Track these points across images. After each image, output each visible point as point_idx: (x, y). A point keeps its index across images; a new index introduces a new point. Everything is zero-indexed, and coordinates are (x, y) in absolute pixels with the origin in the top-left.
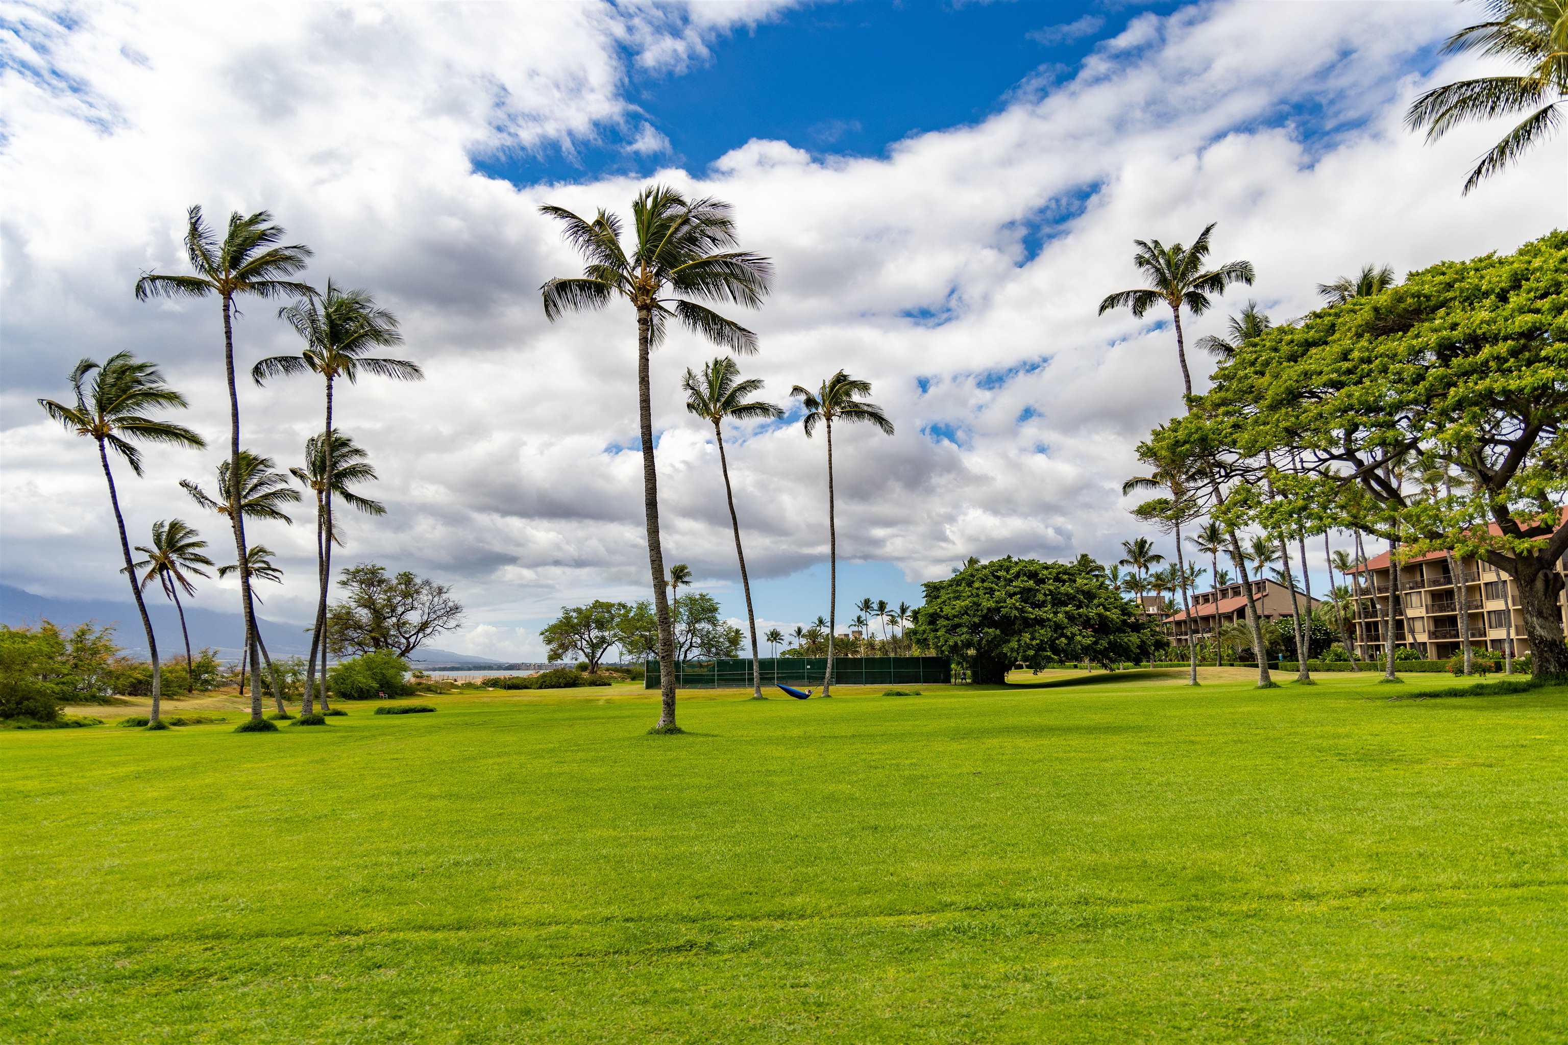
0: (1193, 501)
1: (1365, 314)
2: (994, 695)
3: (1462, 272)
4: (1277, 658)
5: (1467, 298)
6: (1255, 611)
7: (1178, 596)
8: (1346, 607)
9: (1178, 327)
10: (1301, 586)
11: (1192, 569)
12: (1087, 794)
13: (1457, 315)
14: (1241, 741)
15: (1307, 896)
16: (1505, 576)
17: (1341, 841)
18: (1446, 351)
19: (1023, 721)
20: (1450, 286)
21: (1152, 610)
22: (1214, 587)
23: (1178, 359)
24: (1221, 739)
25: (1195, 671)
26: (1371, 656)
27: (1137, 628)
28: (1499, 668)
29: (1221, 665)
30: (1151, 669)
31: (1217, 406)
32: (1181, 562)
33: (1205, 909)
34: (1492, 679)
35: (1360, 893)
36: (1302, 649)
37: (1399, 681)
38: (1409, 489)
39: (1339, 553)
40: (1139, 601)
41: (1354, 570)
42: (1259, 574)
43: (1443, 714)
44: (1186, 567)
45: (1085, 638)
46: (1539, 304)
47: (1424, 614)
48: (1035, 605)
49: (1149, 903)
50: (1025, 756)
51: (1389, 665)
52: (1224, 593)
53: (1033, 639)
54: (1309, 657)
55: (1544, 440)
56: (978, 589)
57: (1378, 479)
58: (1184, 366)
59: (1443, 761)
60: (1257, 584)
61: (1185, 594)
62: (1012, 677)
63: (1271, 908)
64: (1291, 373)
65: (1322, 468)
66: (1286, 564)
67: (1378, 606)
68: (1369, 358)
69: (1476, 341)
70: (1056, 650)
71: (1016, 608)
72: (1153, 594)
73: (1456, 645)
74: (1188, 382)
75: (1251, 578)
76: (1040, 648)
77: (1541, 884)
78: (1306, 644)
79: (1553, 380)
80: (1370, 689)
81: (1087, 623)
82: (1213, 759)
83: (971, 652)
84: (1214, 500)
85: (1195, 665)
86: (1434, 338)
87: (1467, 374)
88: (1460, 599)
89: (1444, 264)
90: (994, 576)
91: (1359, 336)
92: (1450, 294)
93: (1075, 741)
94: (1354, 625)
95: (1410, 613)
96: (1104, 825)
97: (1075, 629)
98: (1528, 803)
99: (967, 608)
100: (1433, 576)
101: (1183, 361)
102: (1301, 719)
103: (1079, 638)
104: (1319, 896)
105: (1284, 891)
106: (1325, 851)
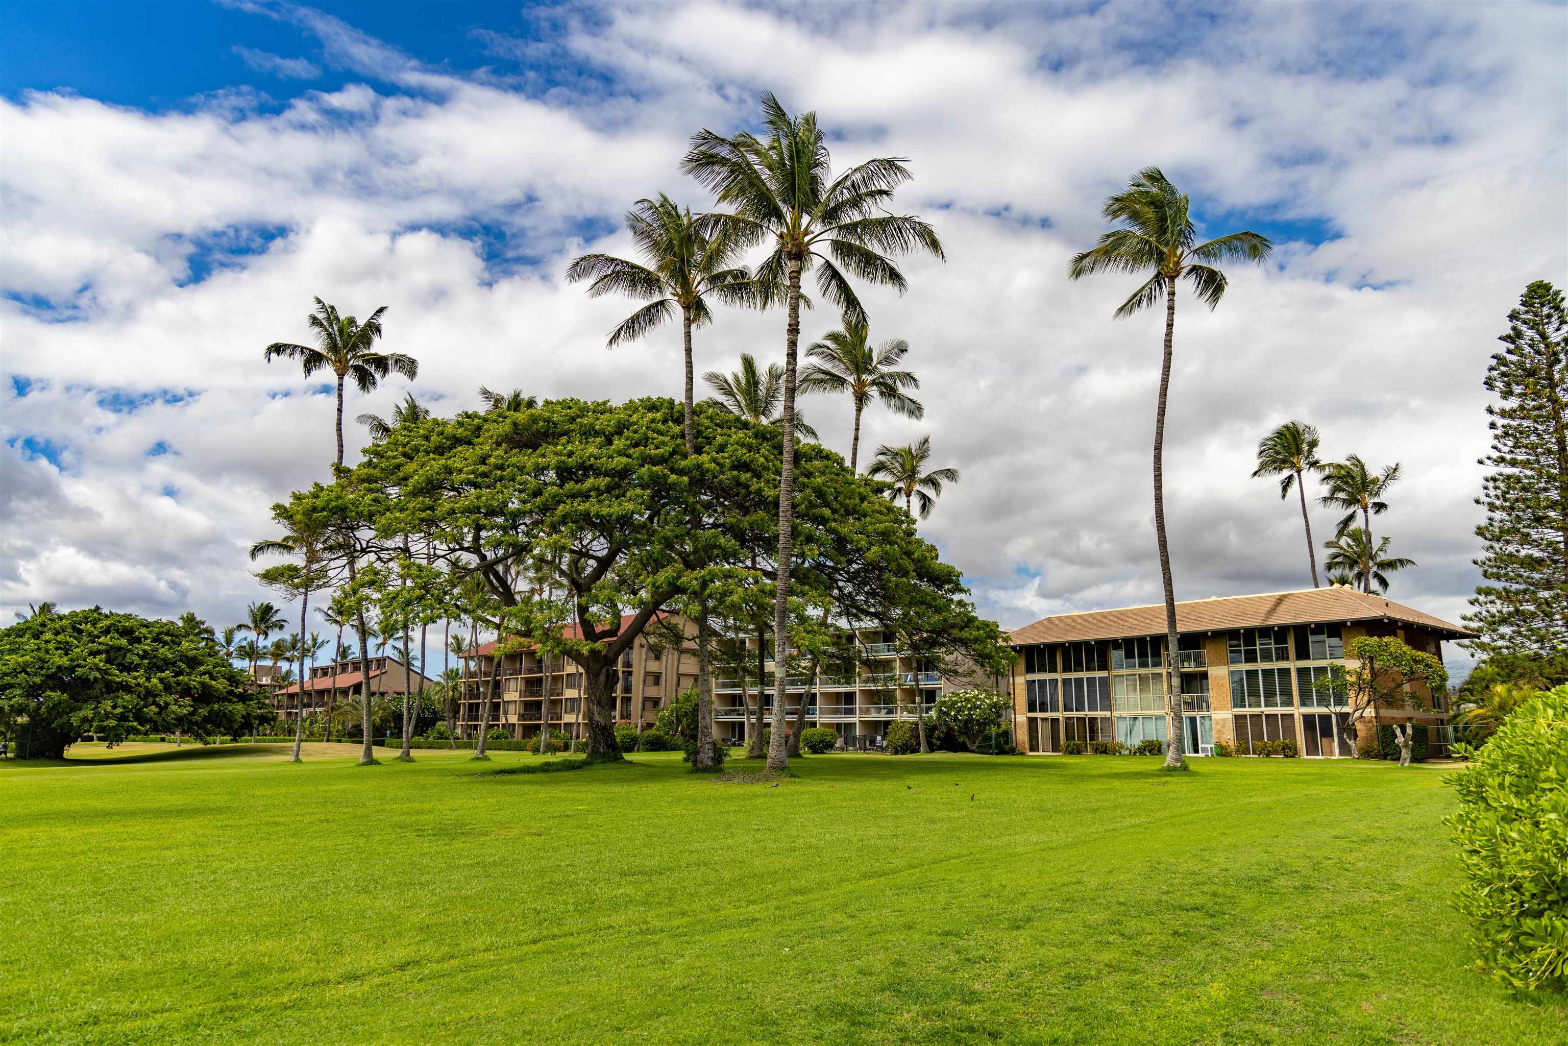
0: (324, 572)
1: (506, 427)
2: (42, 773)
3: (584, 410)
4: (385, 735)
5: (585, 434)
6: (368, 688)
7: (296, 667)
8: (454, 688)
9: (340, 396)
10: (418, 663)
11: (314, 640)
12: (134, 890)
13: (575, 446)
14: (327, 821)
15: (354, 977)
16: (581, 670)
17: (399, 916)
18: (565, 473)
19: (76, 804)
20: (573, 420)
21: (266, 681)
22: (335, 661)
23: (335, 427)
24: (308, 819)
25: (299, 746)
26: (469, 735)
27: (243, 698)
28: (566, 748)
29: (328, 741)
30: (252, 744)
31: (363, 481)
32: (303, 633)
33: (241, 1007)
34: (560, 757)
35: (402, 967)
36: (408, 728)
37: (487, 759)
38: (522, 586)
39: (456, 638)
40: (252, 670)
41: (466, 654)
42: (381, 651)
43: (515, 788)
44: (308, 637)
45: (180, 707)
46: (631, 451)
47: (517, 699)
48: (124, 668)
49: (177, 1010)
50: (64, 848)
51: (480, 744)
52: (344, 667)
53: (114, 707)
54: (415, 734)
55: (621, 560)
56: (47, 642)
57: (496, 574)
58: (340, 435)
59: (504, 832)
60: (378, 660)
61: (302, 665)
62: (74, 751)
63: (312, 996)
64: (436, 464)
65: (452, 557)
66: (406, 644)
67: (481, 689)
68: (502, 465)
69: (587, 469)
70: (141, 718)
71: (99, 670)
72: (269, 663)
73: (538, 727)
74: (341, 451)
75: (371, 654)
76: (122, 718)
77: (554, 937)
78: (413, 722)
79: (633, 513)
80: (461, 766)
81: (186, 691)
82: (293, 841)
83: (22, 720)
84: (346, 573)
85: (301, 741)
86: (554, 460)
87: (573, 496)
88: (547, 685)
89: (572, 400)
90: (74, 628)
91: (499, 444)
92: (573, 427)
93: (137, 827)
94: (459, 705)
95: (507, 697)
96: (145, 925)
97: (170, 699)
98: (559, 866)
99: (26, 664)
100: (529, 666)
101: (339, 430)
102: (392, 795)
103: (174, 708)
104: (364, 975)
105: (330, 976)
106: (381, 929)
